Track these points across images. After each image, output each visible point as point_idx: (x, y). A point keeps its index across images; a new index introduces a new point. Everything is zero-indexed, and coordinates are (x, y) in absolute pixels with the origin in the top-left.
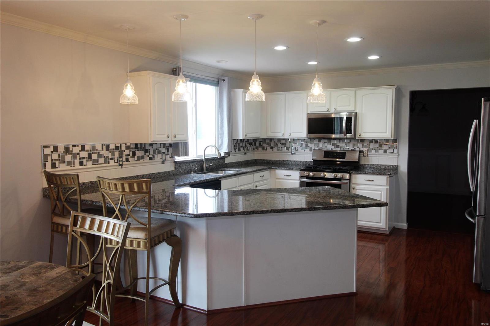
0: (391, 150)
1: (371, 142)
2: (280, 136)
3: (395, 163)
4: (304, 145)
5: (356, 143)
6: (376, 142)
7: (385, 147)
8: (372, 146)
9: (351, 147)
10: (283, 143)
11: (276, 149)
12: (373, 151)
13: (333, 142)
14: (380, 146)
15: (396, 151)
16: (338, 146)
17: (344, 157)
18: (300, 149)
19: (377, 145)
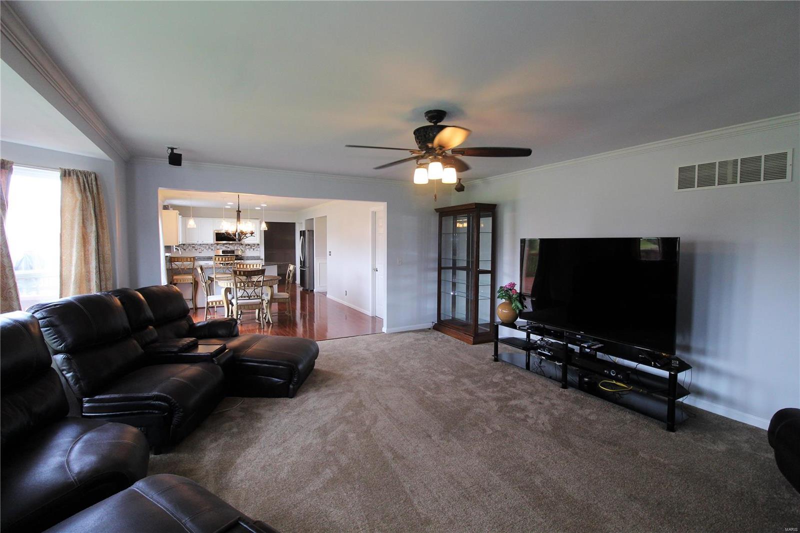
0: (256, 249)
1: (246, 245)
2: (195, 242)
3: (259, 255)
4: (208, 248)
5: (238, 246)
6: (249, 245)
7: (253, 248)
8: (247, 247)
9: (236, 248)
10: (193, 246)
11: (187, 250)
12: (248, 250)
13: (225, 245)
14: (251, 247)
15: (259, 249)
16: (229, 248)
17: (234, 253)
18: (205, 250)
19: (249, 247)
